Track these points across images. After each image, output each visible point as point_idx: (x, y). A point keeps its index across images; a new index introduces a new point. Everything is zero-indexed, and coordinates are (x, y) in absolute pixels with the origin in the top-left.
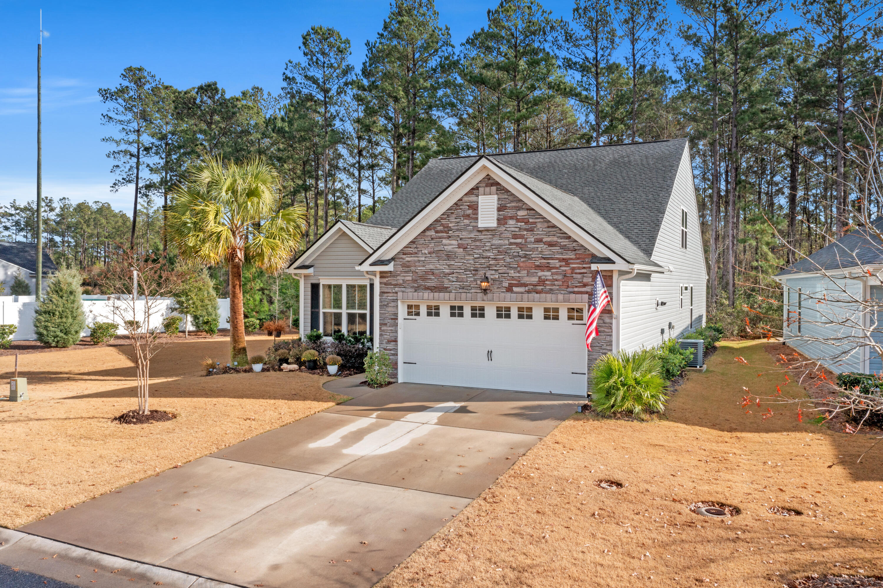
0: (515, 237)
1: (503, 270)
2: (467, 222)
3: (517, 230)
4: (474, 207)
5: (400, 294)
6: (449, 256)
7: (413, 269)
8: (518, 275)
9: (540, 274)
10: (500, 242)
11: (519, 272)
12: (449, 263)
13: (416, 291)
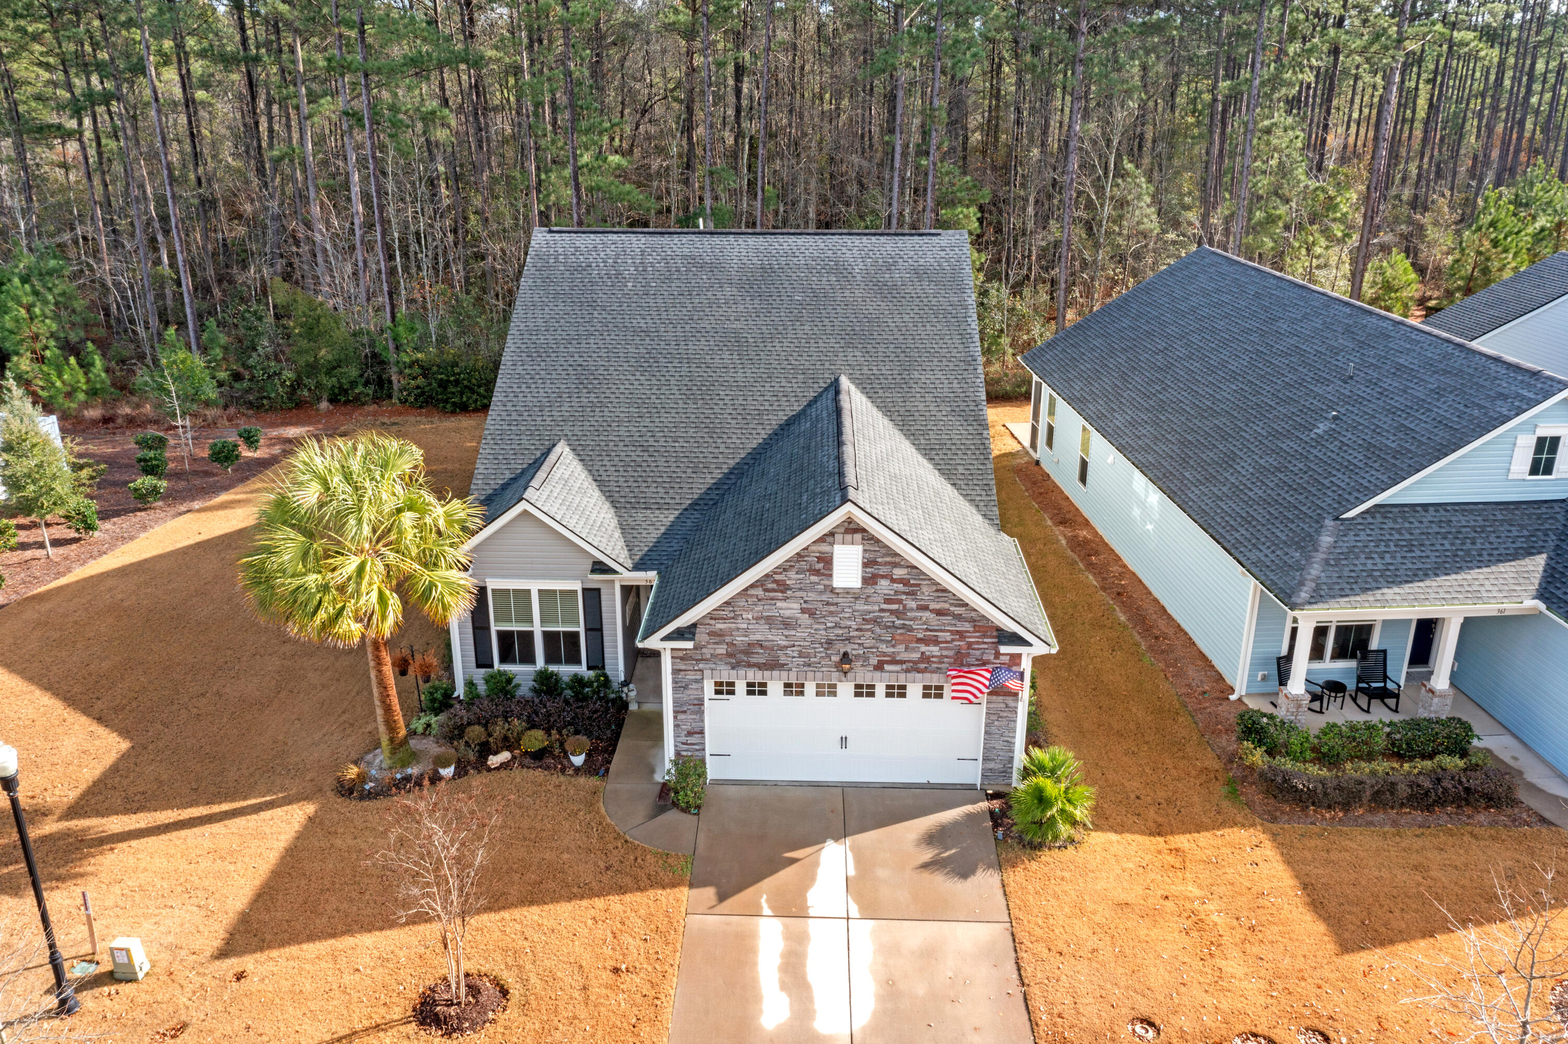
0: (888, 601)
1: (868, 643)
2: (814, 578)
3: (892, 592)
4: (827, 561)
5: (707, 673)
6: (787, 624)
7: (728, 639)
8: (892, 650)
9: (923, 648)
10: (866, 607)
11: (893, 646)
12: (786, 632)
13: (733, 668)
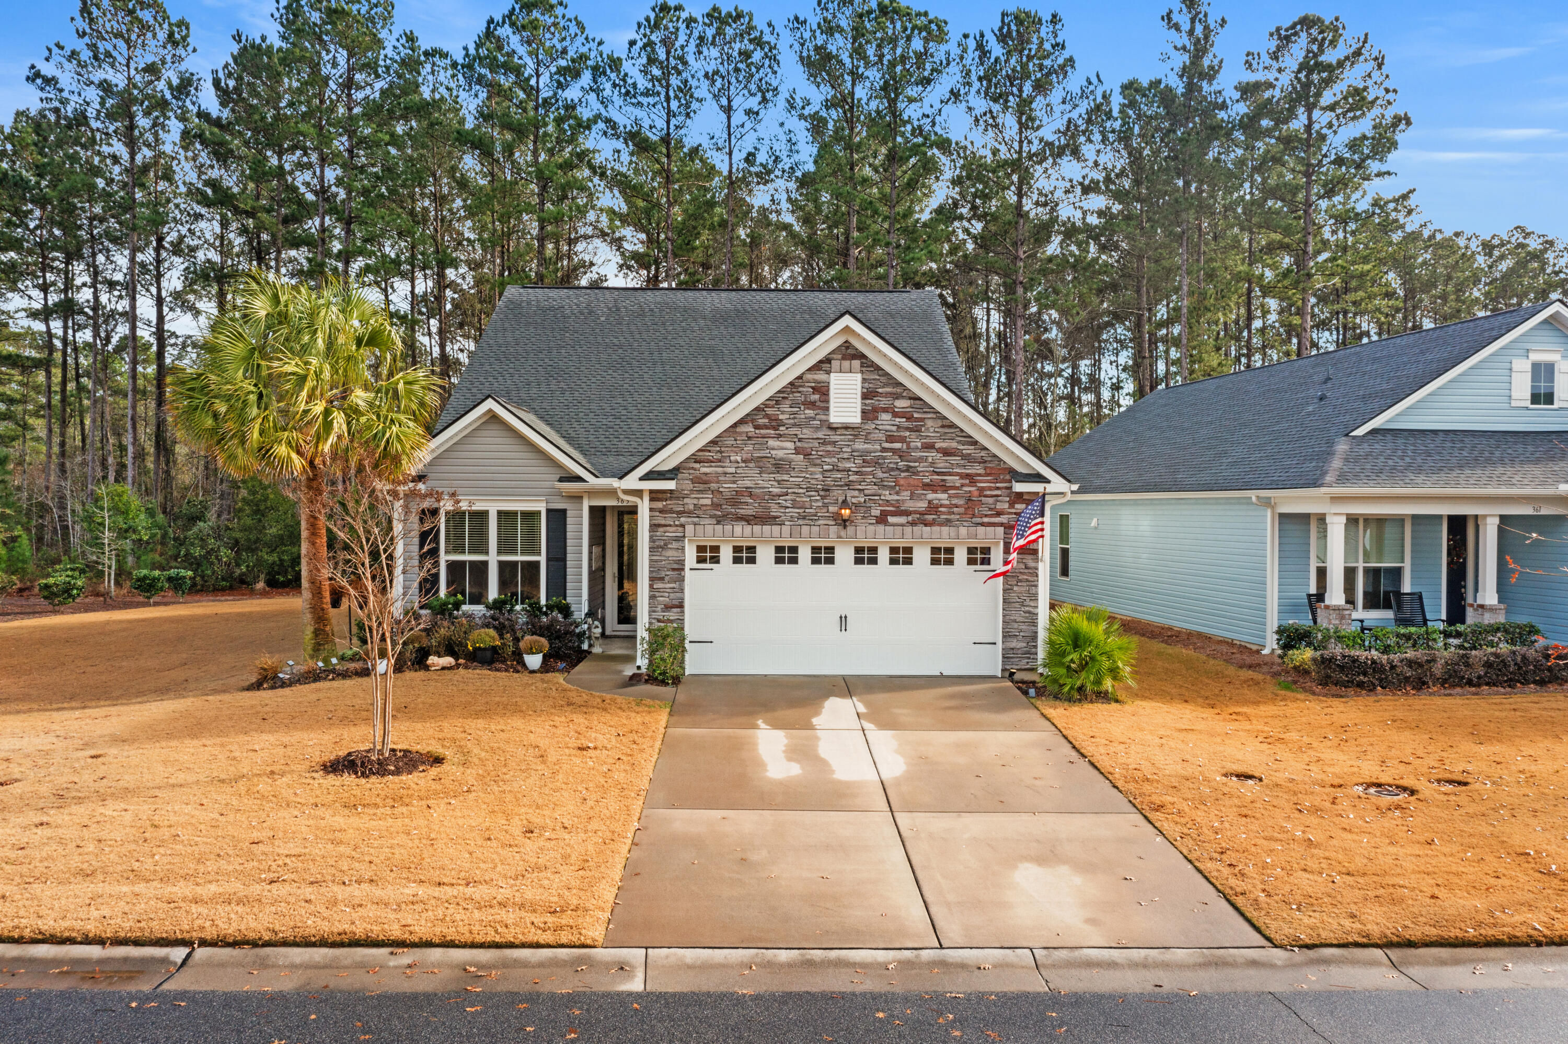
0: (890, 439)
1: (871, 489)
2: (810, 413)
3: (894, 428)
4: (823, 391)
5: (689, 529)
6: (779, 466)
7: (714, 486)
8: (896, 497)
9: (931, 496)
10: (866, 446)
11: (897, 493)
12: (779, 477)
13: (718, 523)
